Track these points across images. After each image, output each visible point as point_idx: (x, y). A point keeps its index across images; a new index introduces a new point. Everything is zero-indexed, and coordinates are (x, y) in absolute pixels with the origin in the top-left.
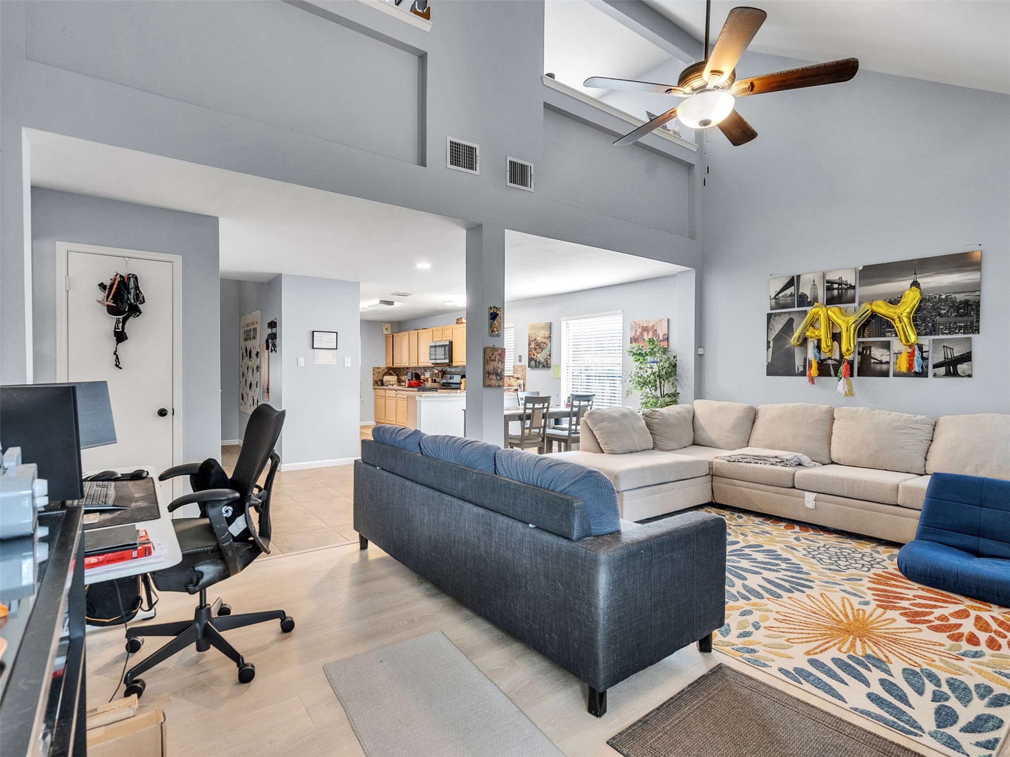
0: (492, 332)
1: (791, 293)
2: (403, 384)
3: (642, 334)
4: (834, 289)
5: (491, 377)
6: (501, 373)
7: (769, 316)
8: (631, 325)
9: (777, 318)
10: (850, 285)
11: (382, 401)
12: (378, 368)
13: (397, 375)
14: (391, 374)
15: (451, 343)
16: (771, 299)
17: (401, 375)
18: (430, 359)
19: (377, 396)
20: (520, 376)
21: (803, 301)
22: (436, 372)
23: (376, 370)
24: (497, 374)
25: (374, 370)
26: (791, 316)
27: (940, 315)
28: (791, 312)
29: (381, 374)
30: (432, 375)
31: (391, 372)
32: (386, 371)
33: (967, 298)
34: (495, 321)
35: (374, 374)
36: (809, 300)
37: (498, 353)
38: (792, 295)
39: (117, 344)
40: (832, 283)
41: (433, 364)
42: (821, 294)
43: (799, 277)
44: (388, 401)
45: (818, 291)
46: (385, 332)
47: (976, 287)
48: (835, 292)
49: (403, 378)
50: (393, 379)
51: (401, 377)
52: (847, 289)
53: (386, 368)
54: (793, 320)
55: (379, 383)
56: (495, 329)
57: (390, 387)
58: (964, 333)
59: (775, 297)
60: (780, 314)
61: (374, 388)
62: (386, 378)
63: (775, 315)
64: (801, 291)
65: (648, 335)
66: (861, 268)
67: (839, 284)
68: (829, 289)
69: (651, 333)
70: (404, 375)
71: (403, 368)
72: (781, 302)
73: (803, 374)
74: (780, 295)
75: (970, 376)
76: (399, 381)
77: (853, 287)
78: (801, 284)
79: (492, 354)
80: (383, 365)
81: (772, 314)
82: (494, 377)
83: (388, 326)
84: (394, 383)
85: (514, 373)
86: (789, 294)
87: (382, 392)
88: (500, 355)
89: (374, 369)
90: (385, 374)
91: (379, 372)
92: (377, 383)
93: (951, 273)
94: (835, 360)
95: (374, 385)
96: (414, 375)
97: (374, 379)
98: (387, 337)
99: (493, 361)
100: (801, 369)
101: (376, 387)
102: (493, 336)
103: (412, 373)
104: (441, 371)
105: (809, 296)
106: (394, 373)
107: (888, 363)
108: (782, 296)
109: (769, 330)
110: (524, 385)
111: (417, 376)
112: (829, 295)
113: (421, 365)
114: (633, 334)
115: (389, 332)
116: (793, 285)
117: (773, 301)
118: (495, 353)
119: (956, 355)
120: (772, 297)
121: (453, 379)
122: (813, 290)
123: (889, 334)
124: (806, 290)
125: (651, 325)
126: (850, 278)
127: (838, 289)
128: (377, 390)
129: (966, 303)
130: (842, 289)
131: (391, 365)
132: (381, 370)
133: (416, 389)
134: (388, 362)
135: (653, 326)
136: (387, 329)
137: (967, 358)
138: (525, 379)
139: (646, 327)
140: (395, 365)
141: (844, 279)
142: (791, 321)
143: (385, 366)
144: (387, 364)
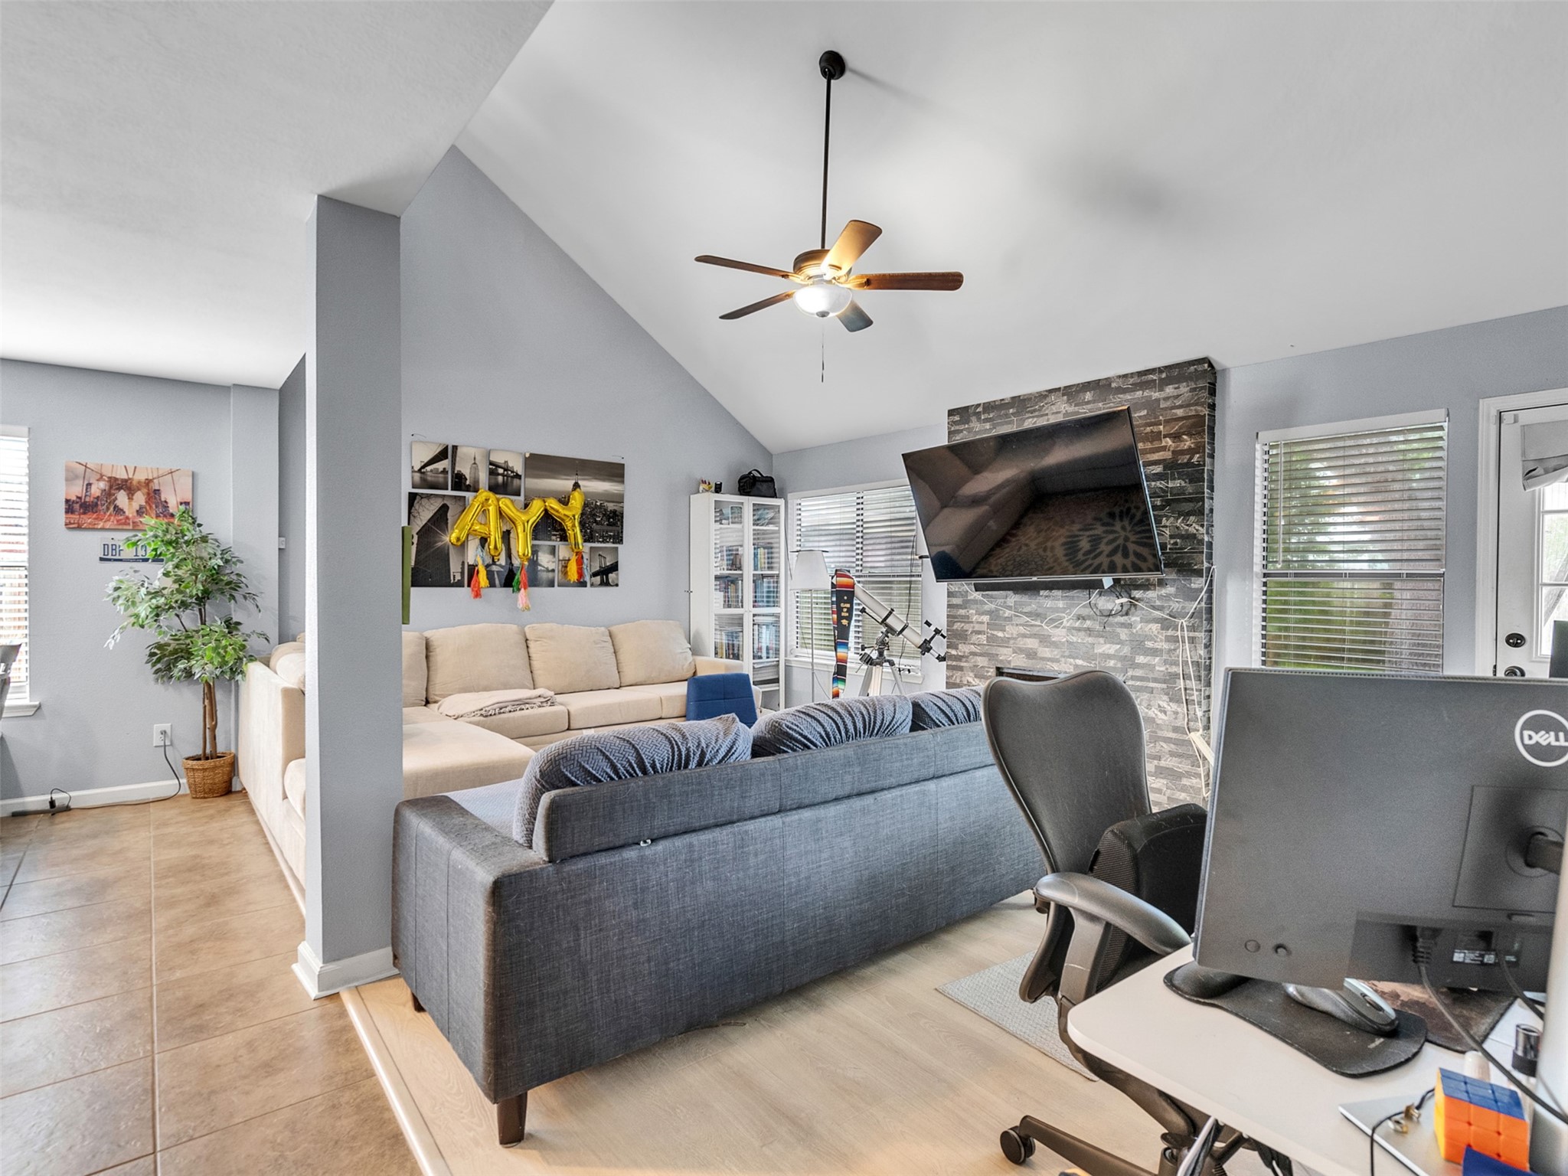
1: (444, 469)
3: (109, 494)
4: (499, 474)
7: (412, 497)
8: (68, 469)
9: (424, 501)
10: (517, 474)
16: (413, 472)
21: (459, 482)
26: (445, 502)
27: (596, 522)
28: (444, 496)
33: (615, 508)
36: (468, 483)
38: (444, 471)
40: (497, 466)
42: (483, 478)
43: (455, 448)
45: (480, 474)
47: (619, 499)
48: (500, 478)
52: (513, 477)
54: (448, 508)
58: (613, 543)
59: (420, 471)
60: (429, 496)
63: (422, 496)
64: (457, 469)
65: (130, 499)
66: (527, 455)
67: (505, 470)
68: (493, 473)
69: (140, 498)
72: (429, 478)
73: (459, 584)
74: (429, 468)
75: (617, 585)
77: (518, 477)
78: (458, 459)
81: (416, 494)
86: (441, 469)
93: (604, 480)
94: (500, 566)
100: (458, 577)
105: (468, 477)
107: (553, 571)
108: (431, 471)
109: (412, 518)
112: (493, 481)
114: (77, 490)
116: (447, 458)
117: (417, 476)
119: (608, 564)
120: (416, 469)
122: (473, 471)
123: (554, 538)
124: (464, 468)
125: (140, 476)
126: (518, 467)
127: (503, 475)
129: (614, 512)
130: (507, 476)
135: (148, 482)
137: (614, 568)
139: (126, 481)
141: (510, 465)
142: (444, 509)
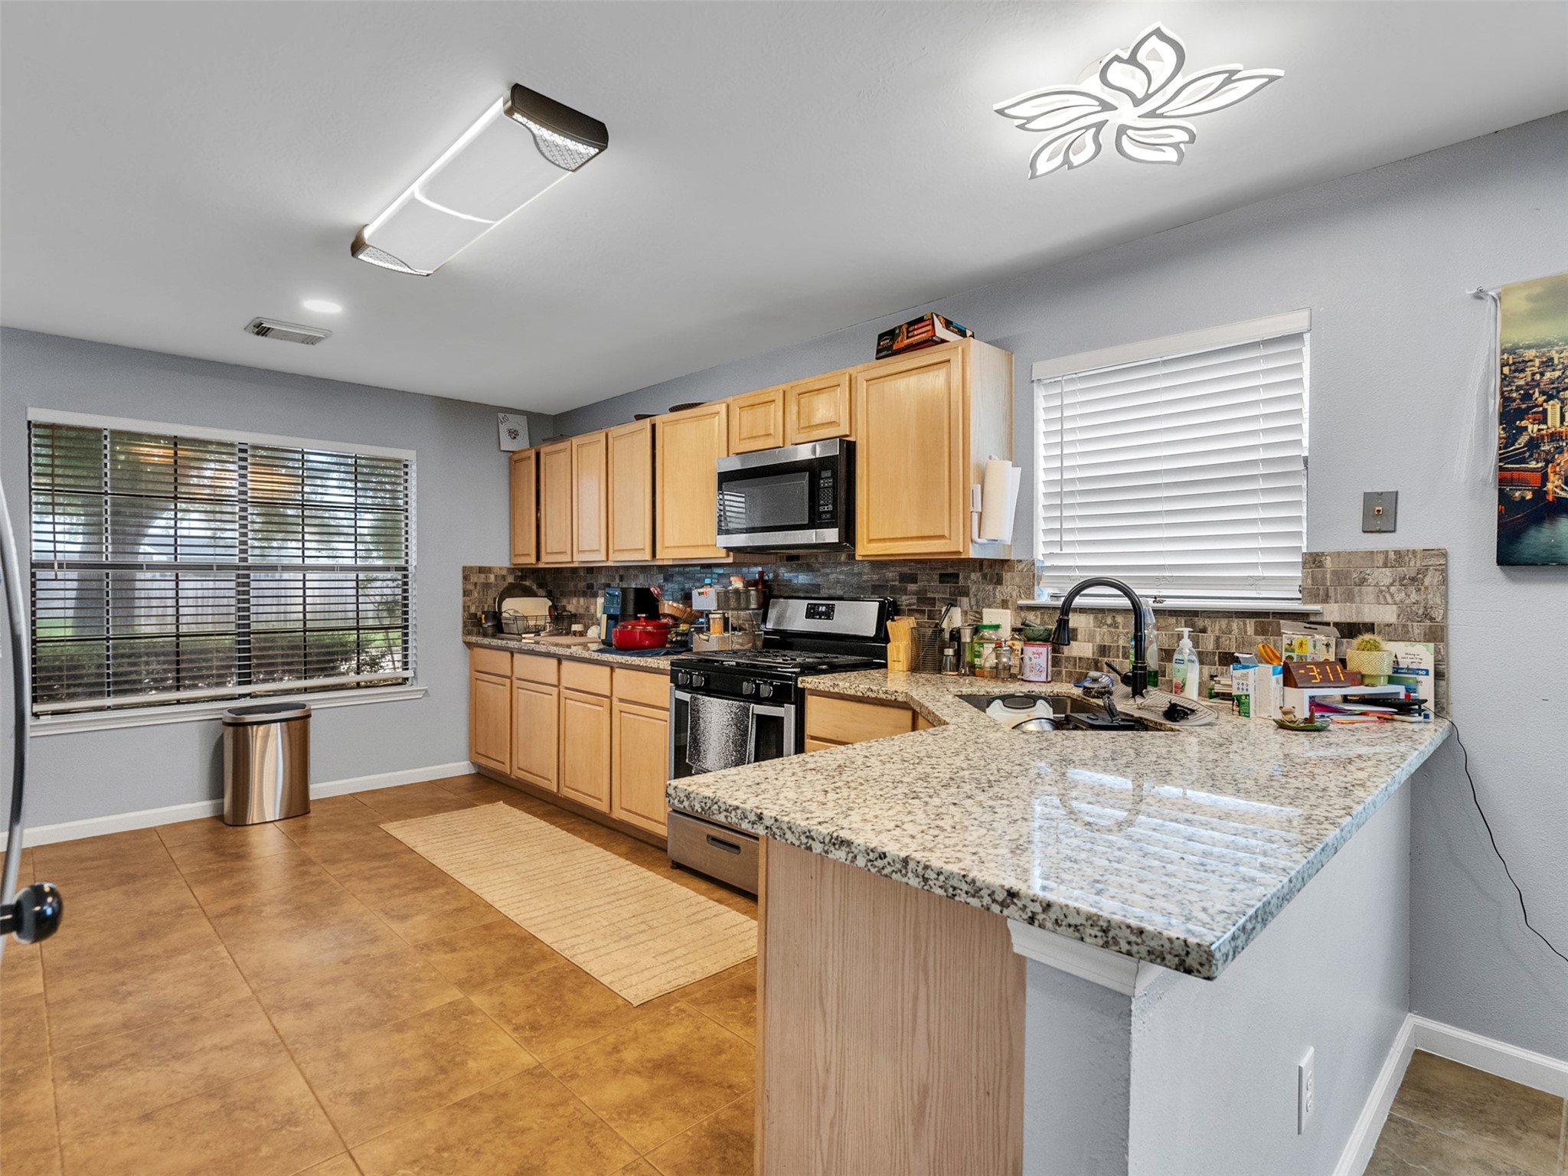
2: (576, 627)
11: (496, 694)
12: (482, 570)
13: (550, 595)
14: (528, 593)
15: (849, 448)
17: (563, 594)
18: (721, 531)
19: (477, 672)
20: (1385, 614)
22: (737, 584)
23: (474, 579)
25: (466, 578)
29: (493, 593)
30: (724, 600)
31: (527, 583)
32: (510, 579)
35: (466, 593)
41: (729, 549)
44: (523, 697)
46: (507, 444)
49: (573, 605)
50: (533, 608)
51: (564, 602)
53: (511, 571)
55: (488, 625)
57: (528, 639)
61: (469, 645)
62: (512, 606)
70: (576, 594)
71: (574, 570)
76: (561, 621)
80: (498, 557)
83: (521, 424)
84: (541, 623)
85: (1316, 591)
87: (499, 661)
89: (467, 573)
90: (510, 591)
91: (486, 586)
92: (479, 623)
95: (467, 632)
96: (631, 596)
97: (466, 608)
98: (514, 460)
101: (474, 639)
103: (624, 591)
104: (755, 584)
106: (540, 586)
110: (1439, 675)
111: (646, 602)
113: (667, 555)
115: (522, 443)
121: (828, 614)
128: (477, 650)
131: (533, 560)
132: (492, 577)
133: (664, 663)
134: (520, 551)
136: (513, 434)
138: (1436, 634)
140: (548, 560)
143: (507, 564)
144: (513, 554)
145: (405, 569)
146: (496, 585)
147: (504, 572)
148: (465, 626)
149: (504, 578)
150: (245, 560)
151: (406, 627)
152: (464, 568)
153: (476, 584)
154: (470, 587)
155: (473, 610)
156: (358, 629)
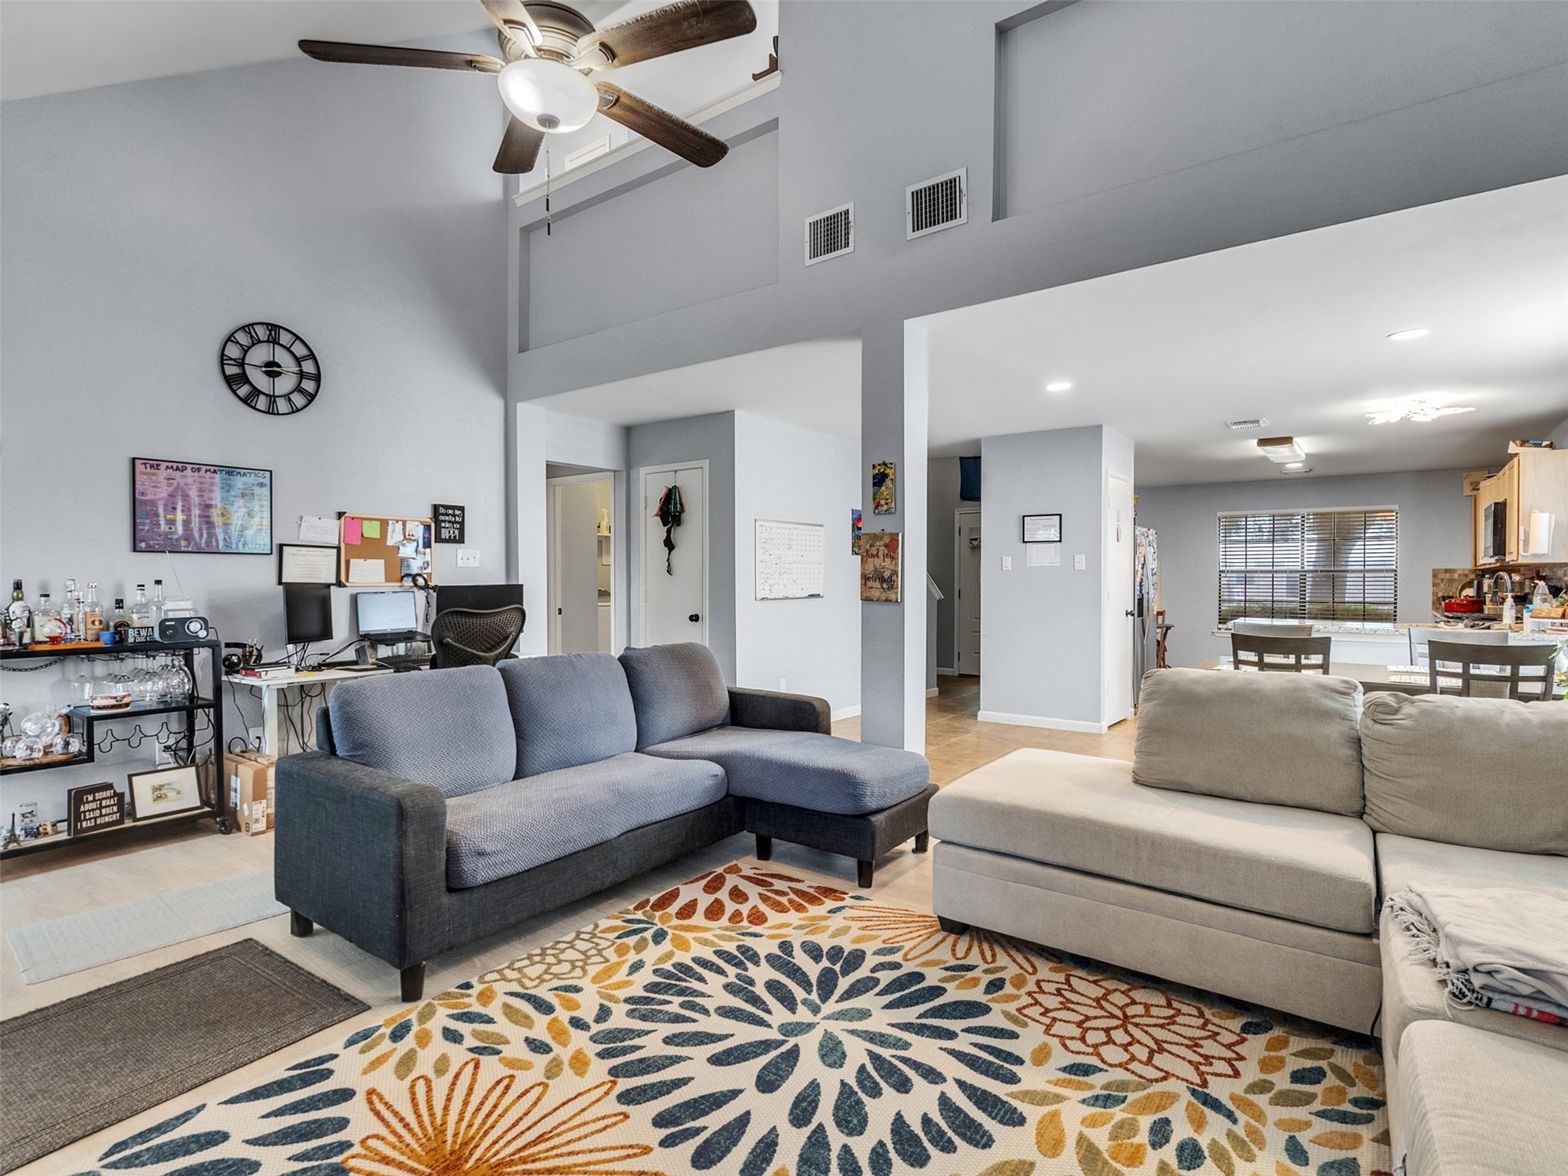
0: (877, 507)
5: (870, 584)
6: (890, 577)
23: (1441, 576)
24: (882, 580)
25: (1434, 576)
29: (1457, 585)
32: (1473, 577)
34: (883, 488)
35: (1434, 585)
37: (882, 543)
39: (669, 554)
53: (1474, 571)
56: (883, 502)
79: (872, 546)
80: (1462, 564)
82: (877, 584)
88: (886, 546)
89: (1436, 573)
91: (1451, 581)
95: (1435, 608)
97: (1435, 593)
98: (1474, 501)
99: (873, 556)
102: (879, 514)
118: (878, 544)
132: (1454, 575)
143: (1470, 567)
145: (1396, 571)
146: (1459, 581)
147: (1467, 572)
148: (1434, 604)
149: (1466, 575)
150: (1303, 568)
151: (1396, 603)
152: (1434, 570)
153: (1442, 580)
154: (1439, 581)
155: (1440, 595)
156: (1364, 603)
